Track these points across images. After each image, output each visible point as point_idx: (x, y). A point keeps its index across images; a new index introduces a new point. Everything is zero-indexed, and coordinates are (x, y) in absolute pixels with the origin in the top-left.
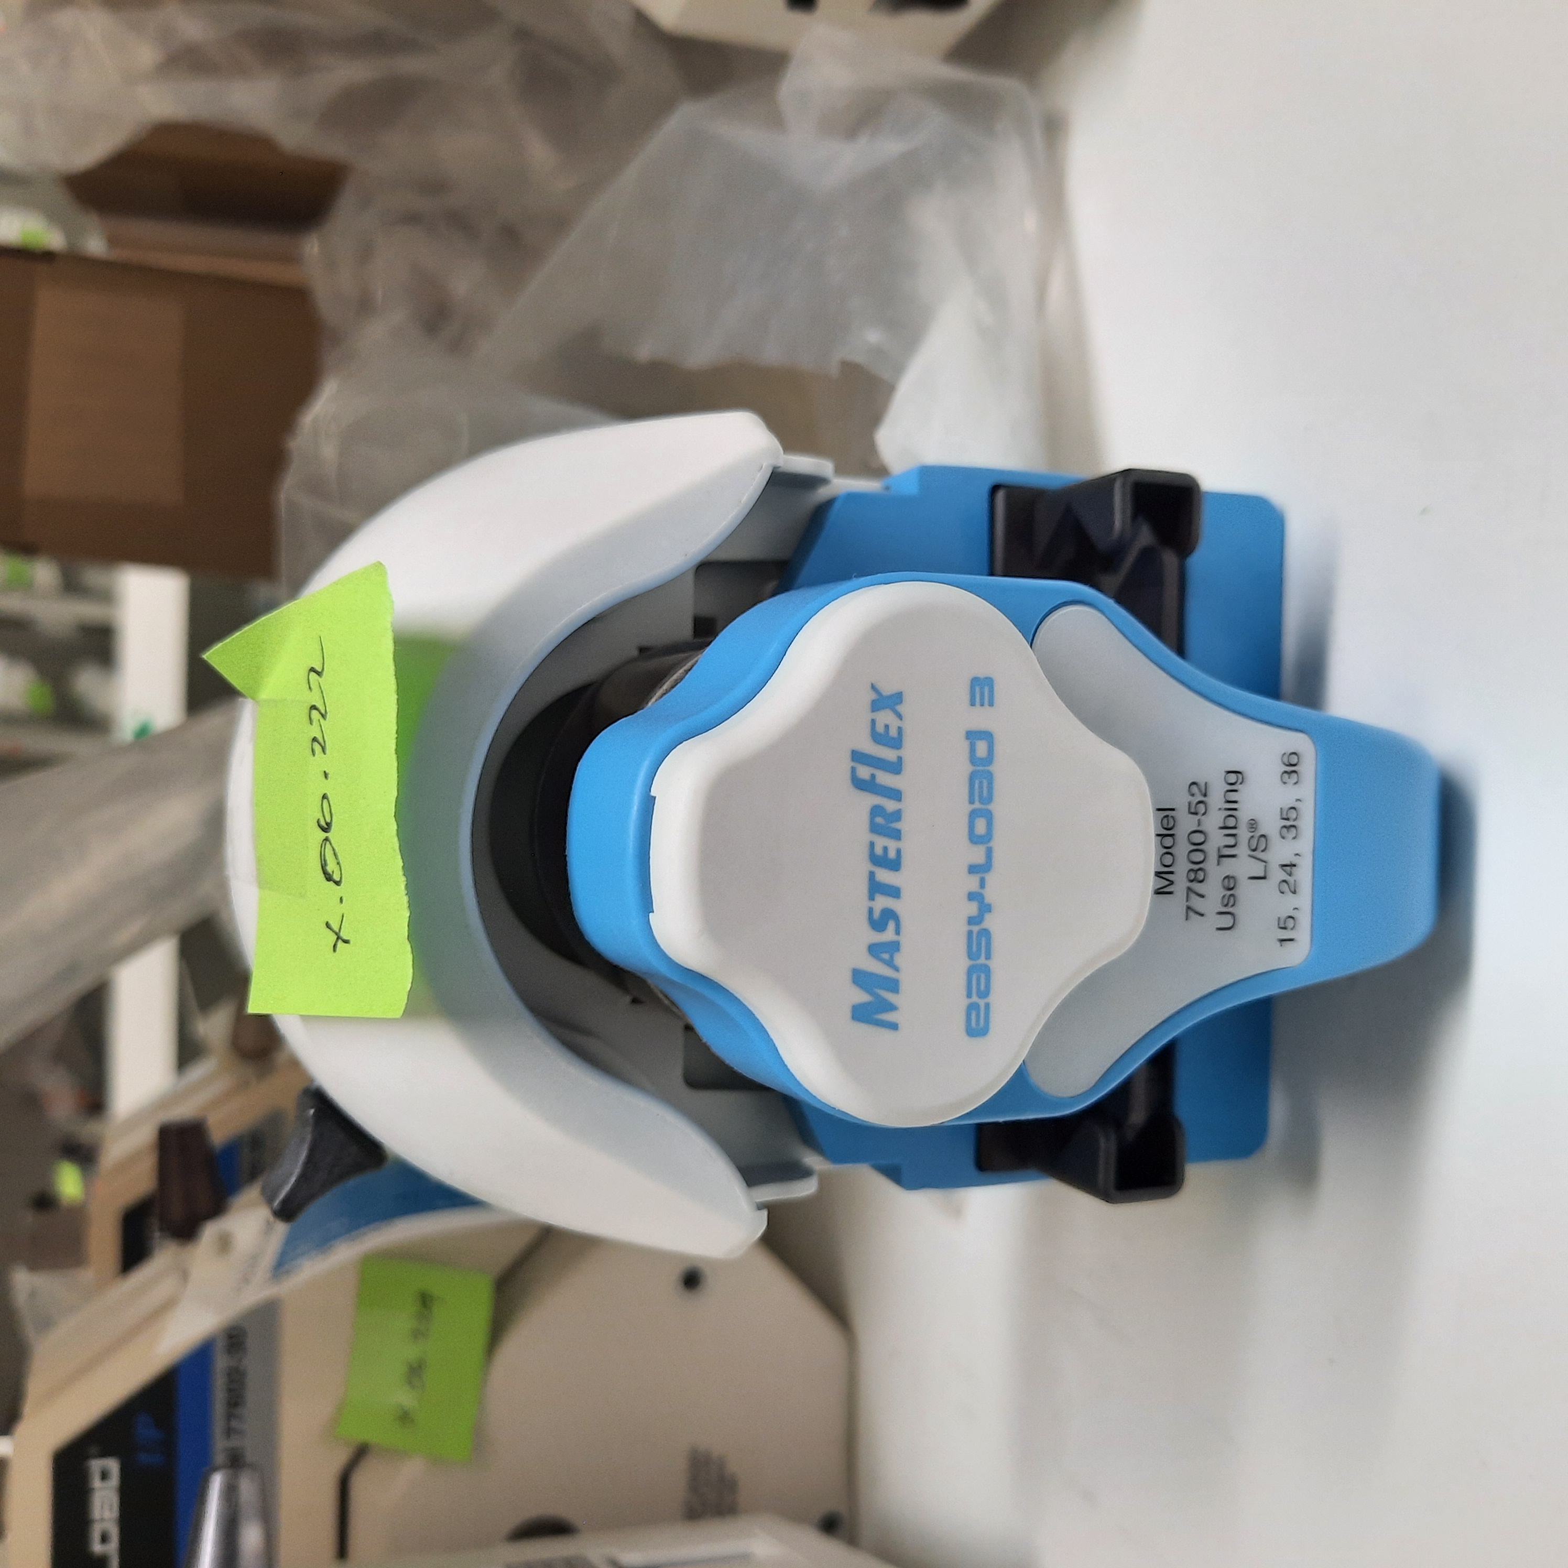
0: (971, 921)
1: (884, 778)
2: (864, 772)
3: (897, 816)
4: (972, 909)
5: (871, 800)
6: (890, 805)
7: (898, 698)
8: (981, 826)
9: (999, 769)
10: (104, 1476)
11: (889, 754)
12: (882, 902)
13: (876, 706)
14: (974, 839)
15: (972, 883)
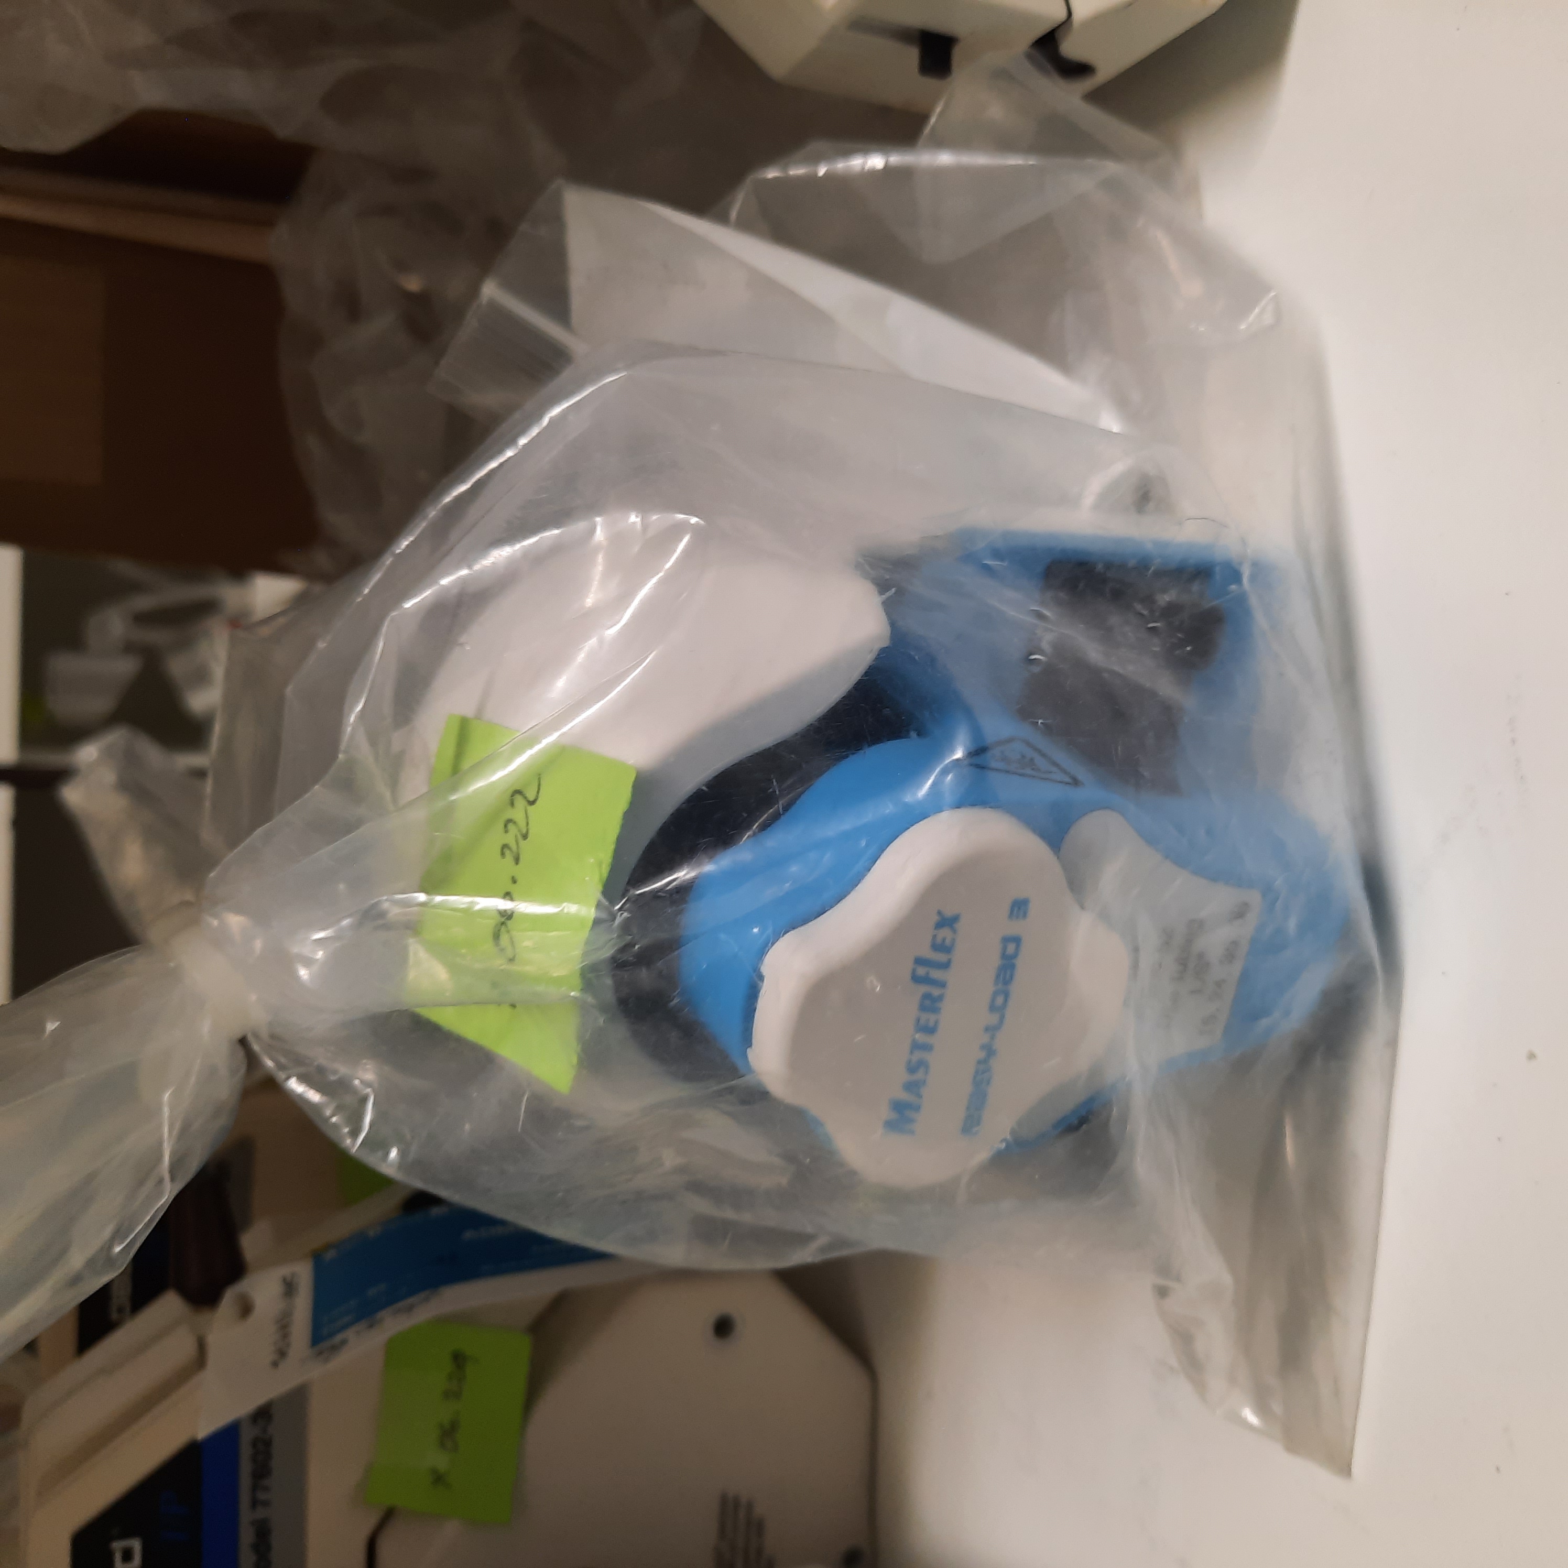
0: (979, 1062)
1: (936, 974)
2: (921, 971)
3: (940, 998)
4: (982, 1055)
5: (923, 989)
6: (936, 992)
7: (955, 919)
8: (1000, 1000)
9: (1019, 962)
10: (127, 1556)
11: (941, 957)
12: (918, 1055)
13: (940, 925)
14: (992, 1008)
15: (985, 1039)
